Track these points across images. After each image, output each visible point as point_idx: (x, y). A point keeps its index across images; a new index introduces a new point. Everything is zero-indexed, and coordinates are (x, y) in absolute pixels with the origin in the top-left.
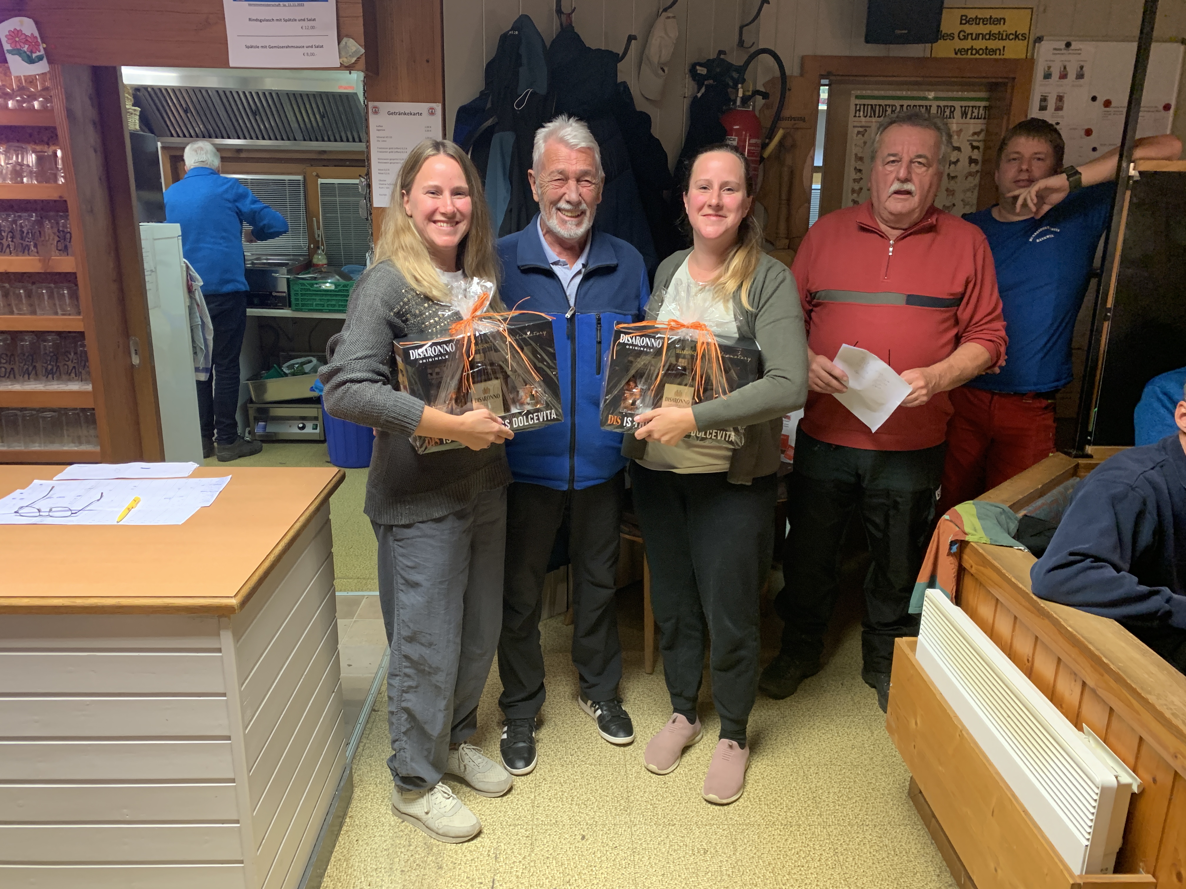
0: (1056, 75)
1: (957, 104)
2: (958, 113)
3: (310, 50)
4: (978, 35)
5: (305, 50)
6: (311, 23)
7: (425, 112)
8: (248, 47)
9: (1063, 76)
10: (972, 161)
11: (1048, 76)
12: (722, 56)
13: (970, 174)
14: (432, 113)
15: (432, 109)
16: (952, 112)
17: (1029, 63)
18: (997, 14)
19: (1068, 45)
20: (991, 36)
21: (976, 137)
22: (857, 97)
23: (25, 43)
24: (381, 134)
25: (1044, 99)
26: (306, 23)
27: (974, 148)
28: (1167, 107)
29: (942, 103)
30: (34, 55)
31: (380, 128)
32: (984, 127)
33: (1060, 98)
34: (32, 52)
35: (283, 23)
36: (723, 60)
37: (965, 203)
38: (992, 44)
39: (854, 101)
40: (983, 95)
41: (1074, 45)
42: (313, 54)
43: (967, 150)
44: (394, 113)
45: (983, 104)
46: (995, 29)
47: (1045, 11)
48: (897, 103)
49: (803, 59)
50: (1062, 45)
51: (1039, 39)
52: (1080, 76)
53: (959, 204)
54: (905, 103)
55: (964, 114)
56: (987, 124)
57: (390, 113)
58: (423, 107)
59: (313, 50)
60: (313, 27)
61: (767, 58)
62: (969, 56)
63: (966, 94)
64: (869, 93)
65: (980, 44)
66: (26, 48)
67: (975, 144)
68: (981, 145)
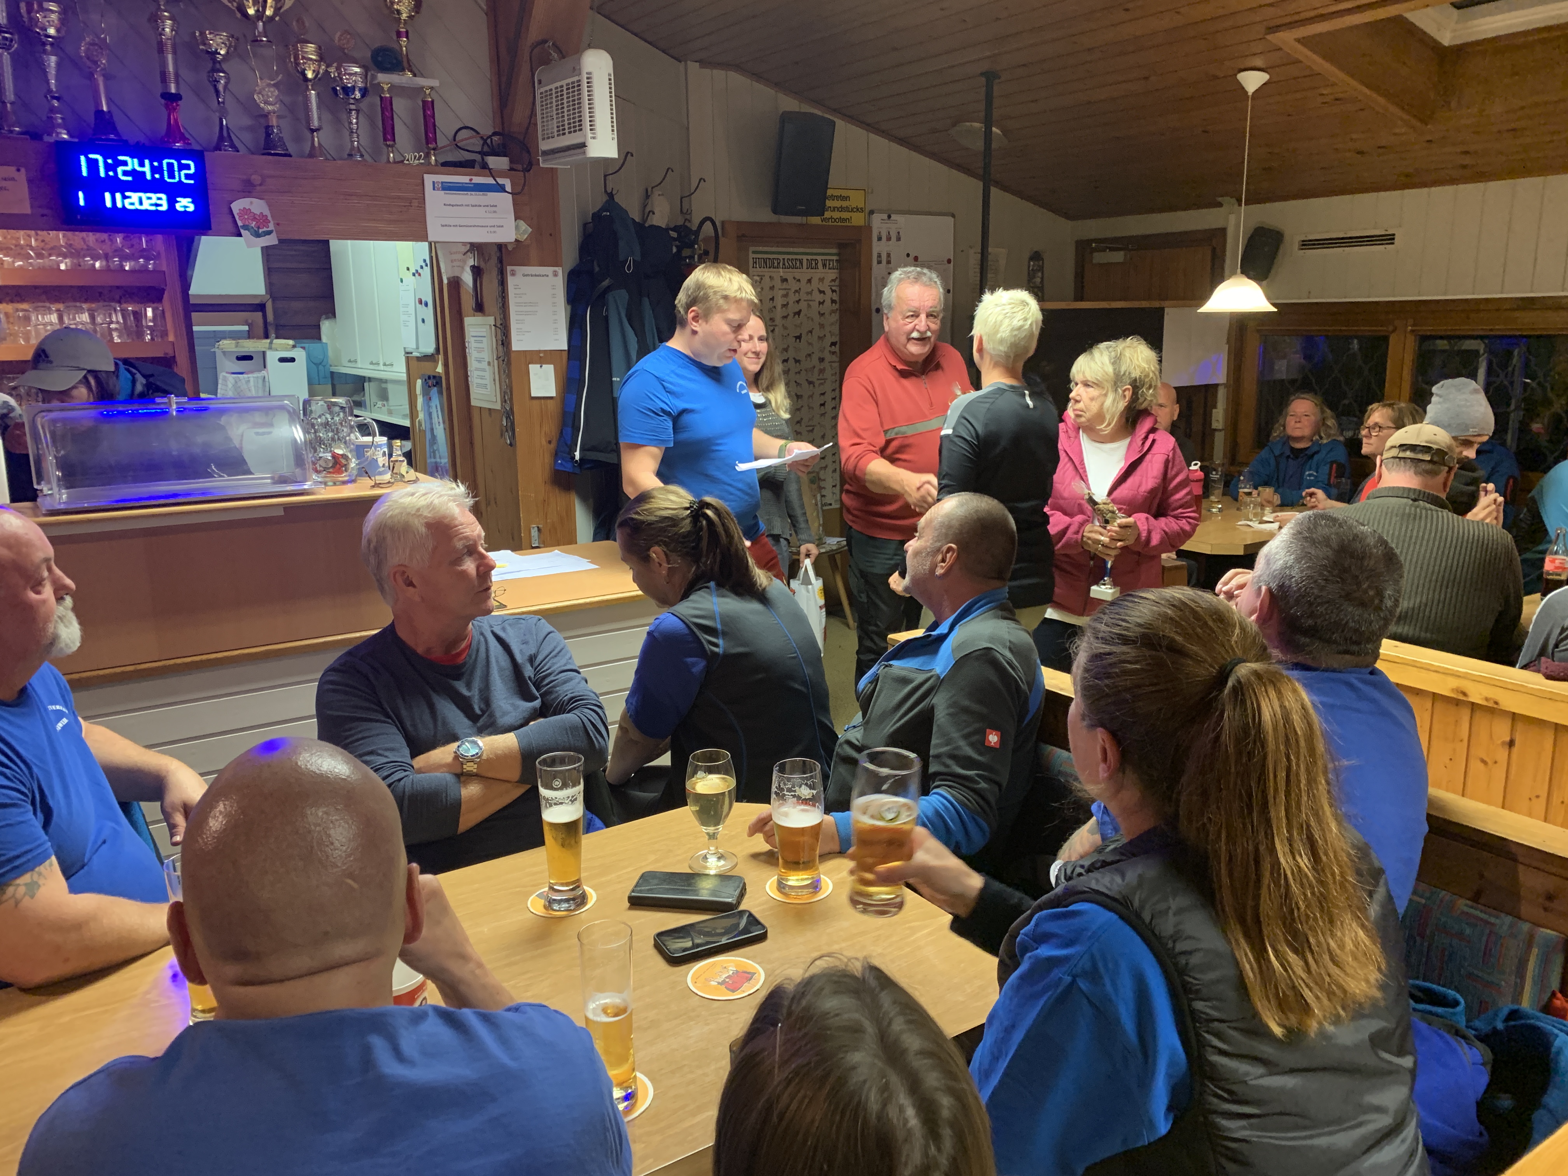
0: (884, 238)
1: (819, 258)
2: (820, 265)
3: (492, 229)
4: (834, 208)
5: (489, 229)
6: (494, 209)
7: (551, 274)
8: (443, 226)
9: (889, 239)
10: (833, 301)
11: (880, 239)
12: (687, 224)
13: (833, 311)
14: (555, 274)
15: (555, 271)
16: (816, 264)
17: (868, 228)
18: (844, 193)
19: (889, 217)
20: (842, 209)
21: (833, 283)
22: (754, 252)
23: (253, 220)
24: (517, 291)
25: (879, 256)
26: (489, 209)
27: (833, 291)
28: (949, 261)
29: (810, 257)
30: (261, 231)
31: (517, 287)
32: (837, 275)
33: (889, 255)
34: (259, 228)
35: (470, 207)
36: (687, 227)
37: (832, 334)
38: (845, 215)
39: (751, 256)
40: (834, 251)
41: (893, 217)
42: (495, 232)
43: (828, 292)
44: (528, 275)
45: (835, 258)
46: (845, 204)
47: (872, 193)
48: (781, 257)
49: (723, 223)
50: (885, 216)
51: (872, 212)
52: (899, 239)
53: (828, 335)
54: (786, 257)
55: (824, 265)
56: (840, 273)
57: (524, 275)
58: (549, 270)
59: (495, 229)
60: (495, 212)
61: (708, 224)
62: (830, 223)
63: (822, 251)
64: (761, 249)
65: (836, 215)
66: (253, 224)
67: (834, 288)
68: (837, 289)
